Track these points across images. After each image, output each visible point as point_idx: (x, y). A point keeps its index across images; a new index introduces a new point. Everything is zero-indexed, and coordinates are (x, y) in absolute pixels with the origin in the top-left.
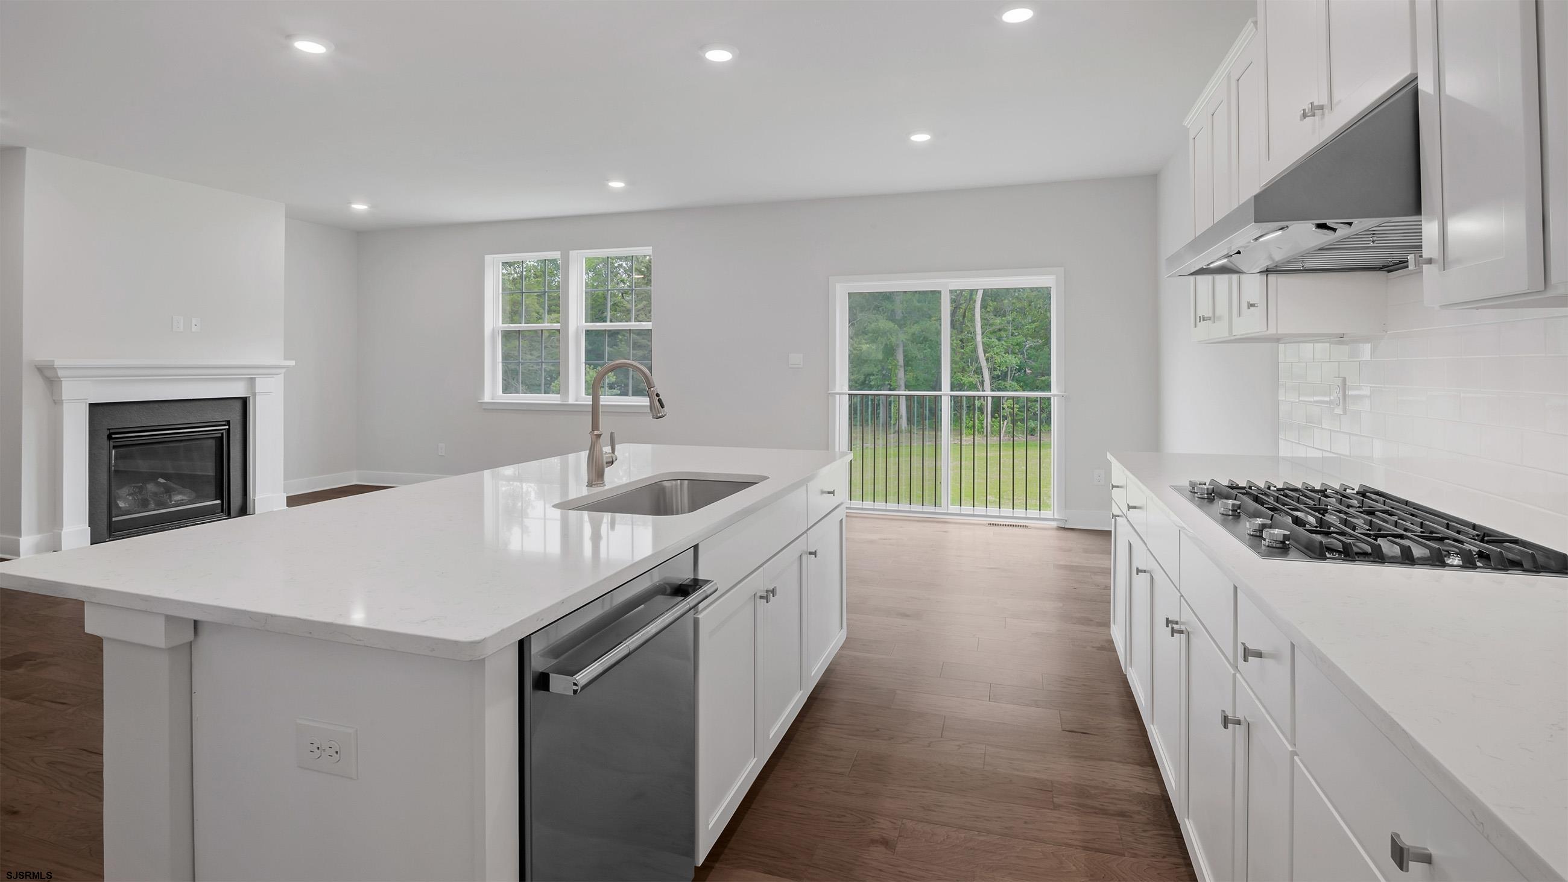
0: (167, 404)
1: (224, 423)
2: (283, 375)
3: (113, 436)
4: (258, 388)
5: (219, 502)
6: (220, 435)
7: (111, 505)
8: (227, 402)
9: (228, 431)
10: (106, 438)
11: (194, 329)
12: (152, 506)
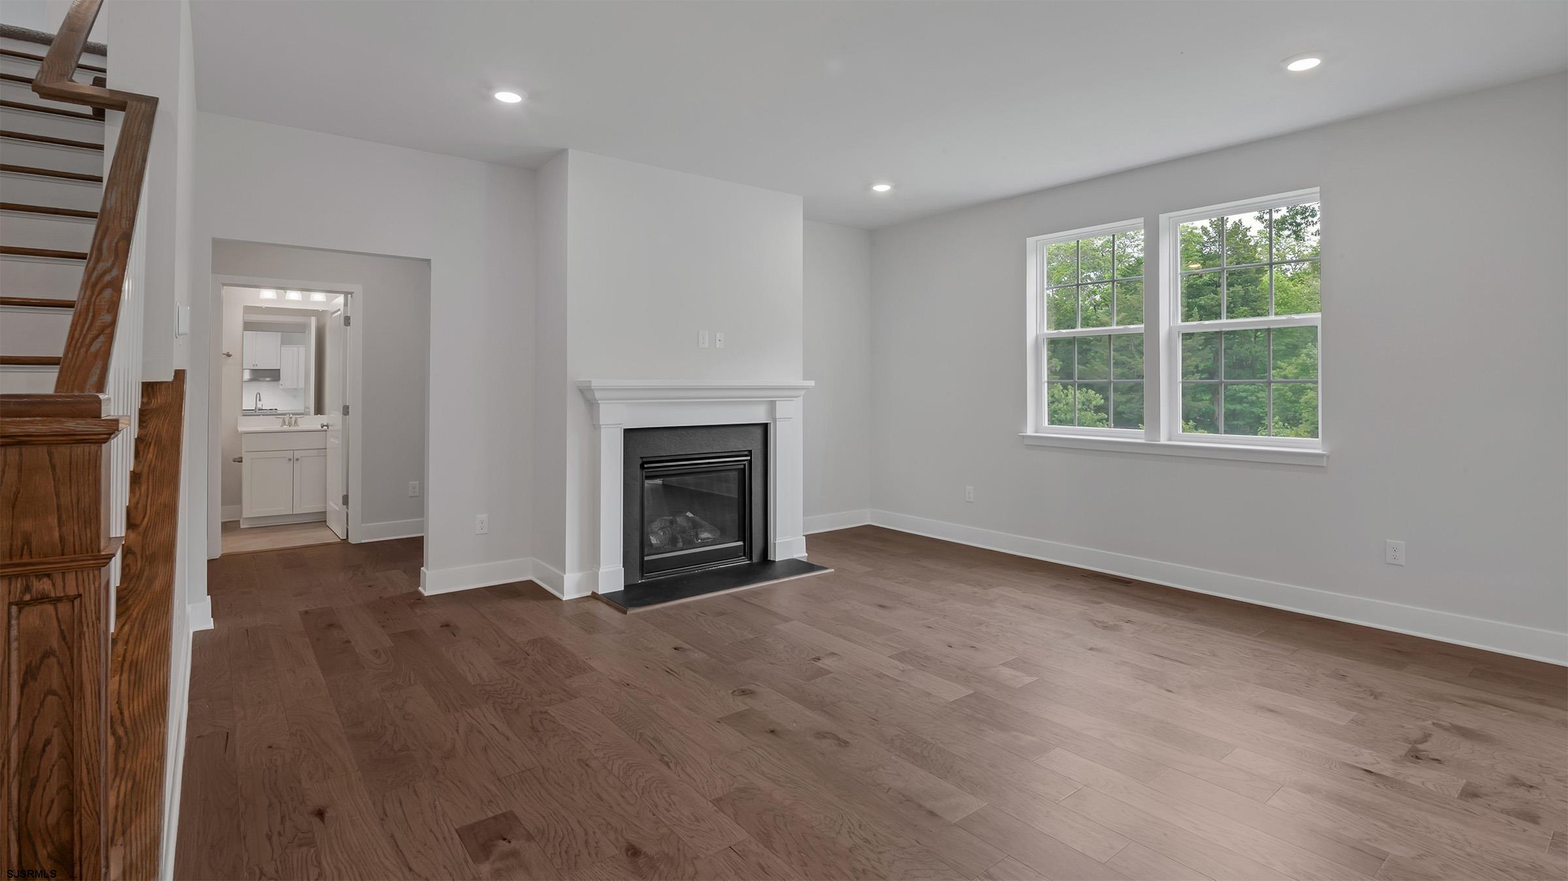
0: (692, 431)
1: (746, 453)
2: (802, 397)
3: (645, 466)
4: (779, 414)
5: (741, 543)
6: (742, 466)
7: (643, 543)
8: (750, 428)
9: (750, 461)
10: (639, 467)
11: (718, 344)
12: (680, 544)
